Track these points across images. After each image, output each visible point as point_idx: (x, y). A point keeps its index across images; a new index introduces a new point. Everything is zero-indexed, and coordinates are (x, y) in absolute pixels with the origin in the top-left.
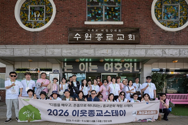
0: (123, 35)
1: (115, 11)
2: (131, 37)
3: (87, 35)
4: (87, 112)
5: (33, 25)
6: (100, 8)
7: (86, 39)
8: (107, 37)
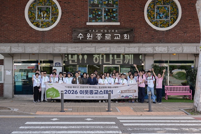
0: (119, 35)
1: (113, 12)
2: (126, 37)
3: (88, 35)
4: (89, 92)
5: (40, 23)
6: (100, 9)
7: (88, 39)
8: (106, 36)
